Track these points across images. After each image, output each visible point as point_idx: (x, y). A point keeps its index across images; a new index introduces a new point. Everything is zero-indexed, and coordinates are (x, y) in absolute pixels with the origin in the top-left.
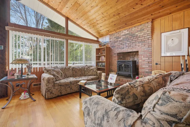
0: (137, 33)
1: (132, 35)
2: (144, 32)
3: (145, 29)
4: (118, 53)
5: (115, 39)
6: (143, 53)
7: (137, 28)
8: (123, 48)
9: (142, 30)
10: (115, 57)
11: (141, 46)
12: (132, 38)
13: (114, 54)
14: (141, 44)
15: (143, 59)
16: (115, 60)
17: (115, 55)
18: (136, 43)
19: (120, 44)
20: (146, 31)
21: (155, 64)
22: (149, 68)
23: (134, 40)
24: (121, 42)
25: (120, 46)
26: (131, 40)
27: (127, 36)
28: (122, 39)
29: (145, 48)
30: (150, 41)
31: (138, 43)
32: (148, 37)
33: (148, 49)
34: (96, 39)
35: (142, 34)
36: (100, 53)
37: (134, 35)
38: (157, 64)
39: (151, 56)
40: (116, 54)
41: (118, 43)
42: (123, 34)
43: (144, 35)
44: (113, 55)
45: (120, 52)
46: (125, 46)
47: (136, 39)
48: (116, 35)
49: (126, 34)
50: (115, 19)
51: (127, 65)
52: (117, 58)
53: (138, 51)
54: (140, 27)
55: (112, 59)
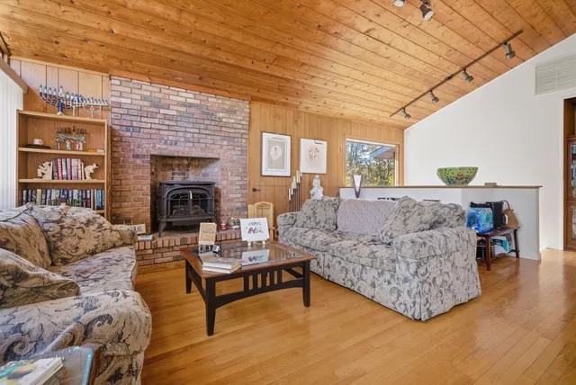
0: (221, 115)
1: (208, 114)
2: (235, 117)
3: (238, 113)
4: (152, 156)
5: (146, 103)
6: (230, 164)
7: (220, 101)
8: (176, 144)
9: (231, 112)
10: (138, 167)
11: (225, 148)
12: (206, 122)
13: (136, 156)
14: (225, 143)
15: (231, 179)
16: (136, 178)
17: (139, 161)
18: (215, 137)
19: (164, 127)
20: (240, 118)
21: (251, 190)
22: (242, 199)
23: (211, 128)
24: (167, 122)
25: (161, 132)
26: (202, 126)
27: (192, 110)
28: (175, 113)
29: (235, 154)
30: (244, 140)
31: (219, 138)
32: (243, 131)
33: (241, 157)
35: (232, 121)
37: (212, 114)
38: (254, 190)
39: (245, 174)
40: (143, 156)
41: (157, 121)
42: (179, 99)
43: (236, 126)
44: (131, 159)
45: (165, 153)
46: (183, 139)
47: (217, 128)
48: (148, 89)
49: (191, 105)
50: (196, 50)
51: (202, 196)
52: (147, 172)
53: (217, 159)
54: (228, 103)
55: (122, 176)
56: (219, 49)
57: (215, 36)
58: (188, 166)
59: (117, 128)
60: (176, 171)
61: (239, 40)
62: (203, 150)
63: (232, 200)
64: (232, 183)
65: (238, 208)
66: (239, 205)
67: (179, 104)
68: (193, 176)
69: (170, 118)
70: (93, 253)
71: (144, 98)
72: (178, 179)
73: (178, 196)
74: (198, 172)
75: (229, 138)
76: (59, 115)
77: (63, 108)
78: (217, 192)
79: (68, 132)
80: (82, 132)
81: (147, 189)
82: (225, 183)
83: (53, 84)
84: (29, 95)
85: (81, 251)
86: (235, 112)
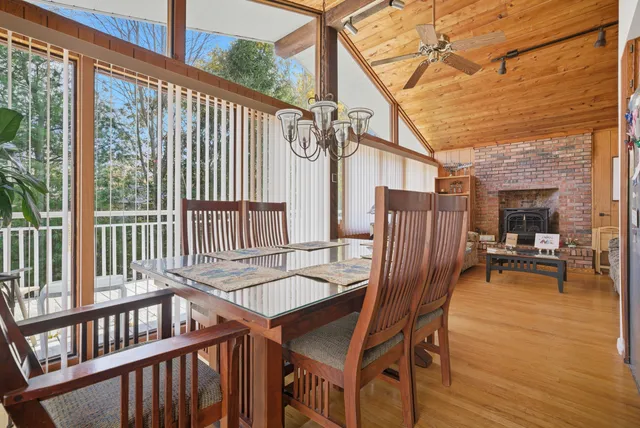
0: (557, 153)
1: (543, 154)
2: (573, 151)
3: (577, 147)
4: (501, 192)
5: (494, 159)
6: (570, 193)
7: (556, 142)
8: (517, 181)
9: (569, 147)
10: (490, 199)
11: (563, 179)
12: (544, 161)
13: (490, 193)
14: (564, 175)
15: (570, 205)
16: (490, 206)
17: (491, 196)
18: (552, 172)
19: (508, 172)
20: (579, 150)
21: (597, 215)
22: (584, 223)
23: (548, 165)
24: (509, 168)
25: (506, 175)
26: (539, 165)
27: (528, 155)
28: (514, 160)
29: (575, 183)
30: (586, 170)
31: (556, 172)
32: (584, 161)
33: (583, 185)
34: (426, 153)
35: (570, 155)
36: (443, 191)
37: (548, 154)
38: (602, 215)
39: (589, 200)
40: (494, 192)
41: (502, 168)
42: (517, 150)
43: (574, 158)
44: (486, 195)
45: (509, 189)
46: (523, 177)
47: (555, 164)
48: (496, 150)
49: (527, 152)
51: (535, 218)
52: (497, 203)
53: (557, 189)
54: (564, 141)
55: (480, 205)
56: (535, 113)
57: (528, 109)
58: (536, 196)
59: (478, 177)
60: (525, 200)
62: (540, 183)
63: (572, 223)
64: (572, 208)
65: (578, 231)
66: (581, 228)
67: (517, 153)
68: (539, 204)
69: (512, 164)
71: (493, 156)
72: (526, 206)
73: (515, 218)
74: (545, 199)
75: (567, 170)
76: (451, 176)
77: (453, 173)
78: (556, 215)
79: (455, 183)
80: (461, 183)
81: (497, 213)
82: (563, 208)
83: (449, 161)
84: (441, 168)
86: (573, 147)
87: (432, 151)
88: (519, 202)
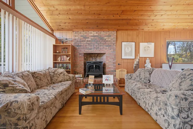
0: (105, 38)
1: (101, 38)
2: (111, 38)
3: (112, 36)
4: (85, 54)
5: (82, 38)
6: (109, 55)
7: (105, 33)
8: (91, 49)
9: (109, 36)
10: (80, 57)
11: (107, 49)
12: (101, 41)
14: (107, 47)
15: (109, 60)
16: (80, 60)
17: (80, 55)
18: (103, 46)
19: (87, 44)
20: (113, 38)
21: (117, 64)
22: (114, 68)
23: (102, 43)
24: (88, 43)
25: (87, 46)
26: (99, 43)
27: (96, 38)
28: (90, 39)
29: (111, 51)
30: (114, 46)
31: (105, 46)
32: (114, 43)
33: (113, 52)
35: (110, 39)
36: (57, 52)
37: (102, 38)
38: (119, 64)
39: (115, 58)
40: (82, 54)
41: (85, 43)
43: (111, 41)
44: (79, 55)
45: (88, 52)
46: (93, 48)
47: (105, 43)
48: (83, 33)
49: (95, 36)
50: (93, 17)
51: (98, 66)
52: (83, 59)
53: (105, 53)
54: (108, 33)
55: (76, 60)
56: (100, 14)
57: (97, 11)
58: (97, 56)
59: (75, 46)
60: (93, 58)
61: (106, 9)
62: (99, 50)
63: (110, 68)
64: (110, 62)
65: (112, 71)
66: (112, 70)
67: (91, 36)
68: (98, 60)
69: (89, 41)
70: (61, 82)
71: (81, 36)
72: (94, 61)
73: (91, 66)
74: (100, 58)
75: (109, 46)
76: (62, 44)
77: (63, 42)
78: (104, 65)
79: (64, 48)
80: (67, 48)
81: (83, 64)
82: (107, 62)
83: (61, 37)
84: (57, 40)
85: (58, 81)
86: (111, 36)
87: (52, 30)
88: (91, 59)
